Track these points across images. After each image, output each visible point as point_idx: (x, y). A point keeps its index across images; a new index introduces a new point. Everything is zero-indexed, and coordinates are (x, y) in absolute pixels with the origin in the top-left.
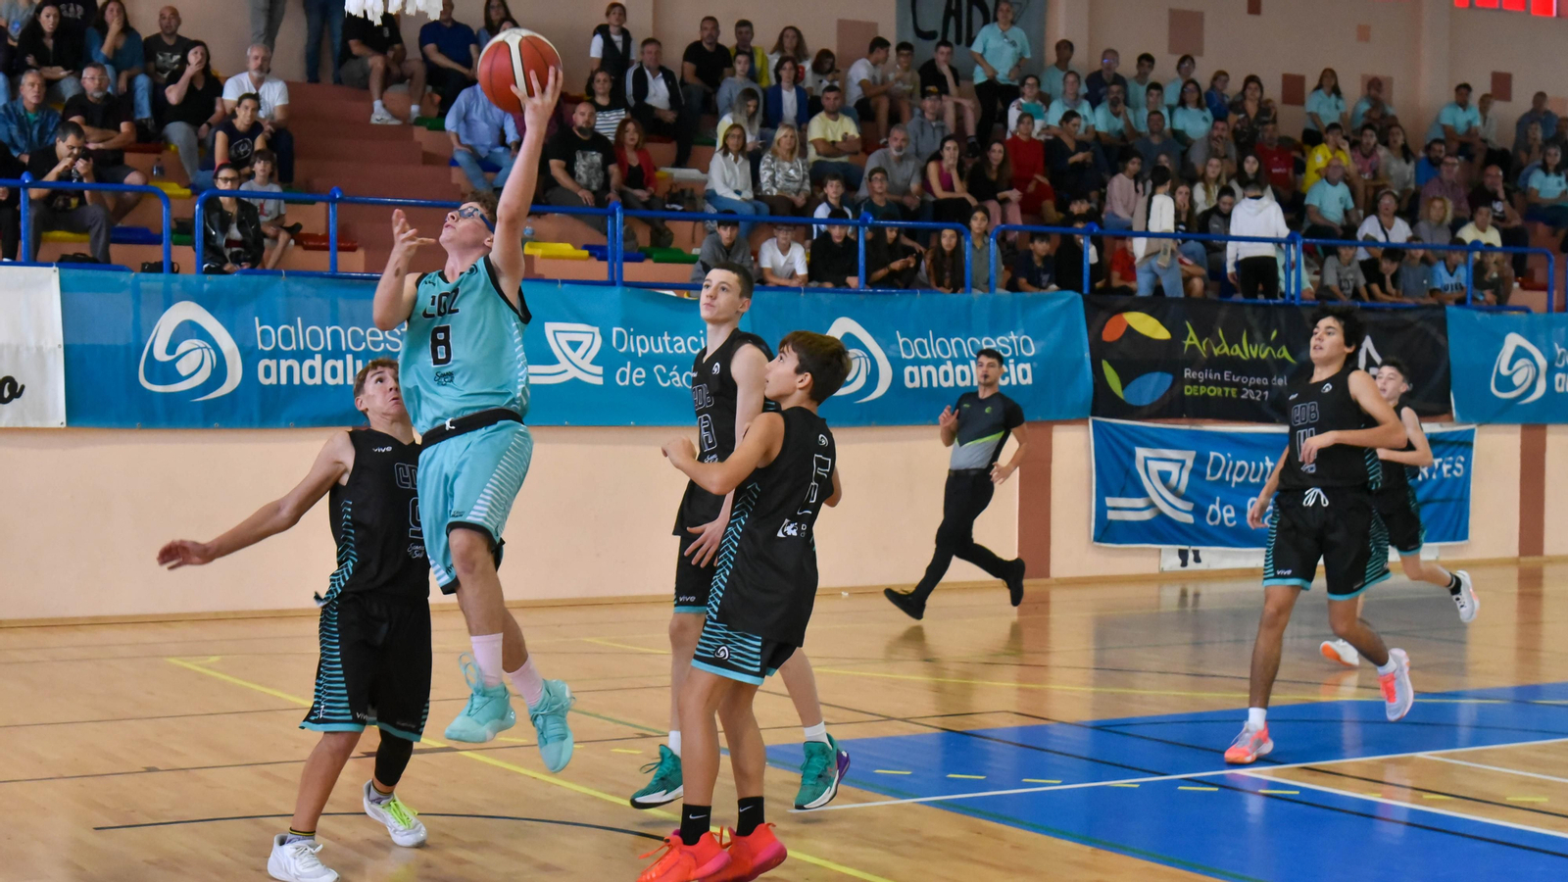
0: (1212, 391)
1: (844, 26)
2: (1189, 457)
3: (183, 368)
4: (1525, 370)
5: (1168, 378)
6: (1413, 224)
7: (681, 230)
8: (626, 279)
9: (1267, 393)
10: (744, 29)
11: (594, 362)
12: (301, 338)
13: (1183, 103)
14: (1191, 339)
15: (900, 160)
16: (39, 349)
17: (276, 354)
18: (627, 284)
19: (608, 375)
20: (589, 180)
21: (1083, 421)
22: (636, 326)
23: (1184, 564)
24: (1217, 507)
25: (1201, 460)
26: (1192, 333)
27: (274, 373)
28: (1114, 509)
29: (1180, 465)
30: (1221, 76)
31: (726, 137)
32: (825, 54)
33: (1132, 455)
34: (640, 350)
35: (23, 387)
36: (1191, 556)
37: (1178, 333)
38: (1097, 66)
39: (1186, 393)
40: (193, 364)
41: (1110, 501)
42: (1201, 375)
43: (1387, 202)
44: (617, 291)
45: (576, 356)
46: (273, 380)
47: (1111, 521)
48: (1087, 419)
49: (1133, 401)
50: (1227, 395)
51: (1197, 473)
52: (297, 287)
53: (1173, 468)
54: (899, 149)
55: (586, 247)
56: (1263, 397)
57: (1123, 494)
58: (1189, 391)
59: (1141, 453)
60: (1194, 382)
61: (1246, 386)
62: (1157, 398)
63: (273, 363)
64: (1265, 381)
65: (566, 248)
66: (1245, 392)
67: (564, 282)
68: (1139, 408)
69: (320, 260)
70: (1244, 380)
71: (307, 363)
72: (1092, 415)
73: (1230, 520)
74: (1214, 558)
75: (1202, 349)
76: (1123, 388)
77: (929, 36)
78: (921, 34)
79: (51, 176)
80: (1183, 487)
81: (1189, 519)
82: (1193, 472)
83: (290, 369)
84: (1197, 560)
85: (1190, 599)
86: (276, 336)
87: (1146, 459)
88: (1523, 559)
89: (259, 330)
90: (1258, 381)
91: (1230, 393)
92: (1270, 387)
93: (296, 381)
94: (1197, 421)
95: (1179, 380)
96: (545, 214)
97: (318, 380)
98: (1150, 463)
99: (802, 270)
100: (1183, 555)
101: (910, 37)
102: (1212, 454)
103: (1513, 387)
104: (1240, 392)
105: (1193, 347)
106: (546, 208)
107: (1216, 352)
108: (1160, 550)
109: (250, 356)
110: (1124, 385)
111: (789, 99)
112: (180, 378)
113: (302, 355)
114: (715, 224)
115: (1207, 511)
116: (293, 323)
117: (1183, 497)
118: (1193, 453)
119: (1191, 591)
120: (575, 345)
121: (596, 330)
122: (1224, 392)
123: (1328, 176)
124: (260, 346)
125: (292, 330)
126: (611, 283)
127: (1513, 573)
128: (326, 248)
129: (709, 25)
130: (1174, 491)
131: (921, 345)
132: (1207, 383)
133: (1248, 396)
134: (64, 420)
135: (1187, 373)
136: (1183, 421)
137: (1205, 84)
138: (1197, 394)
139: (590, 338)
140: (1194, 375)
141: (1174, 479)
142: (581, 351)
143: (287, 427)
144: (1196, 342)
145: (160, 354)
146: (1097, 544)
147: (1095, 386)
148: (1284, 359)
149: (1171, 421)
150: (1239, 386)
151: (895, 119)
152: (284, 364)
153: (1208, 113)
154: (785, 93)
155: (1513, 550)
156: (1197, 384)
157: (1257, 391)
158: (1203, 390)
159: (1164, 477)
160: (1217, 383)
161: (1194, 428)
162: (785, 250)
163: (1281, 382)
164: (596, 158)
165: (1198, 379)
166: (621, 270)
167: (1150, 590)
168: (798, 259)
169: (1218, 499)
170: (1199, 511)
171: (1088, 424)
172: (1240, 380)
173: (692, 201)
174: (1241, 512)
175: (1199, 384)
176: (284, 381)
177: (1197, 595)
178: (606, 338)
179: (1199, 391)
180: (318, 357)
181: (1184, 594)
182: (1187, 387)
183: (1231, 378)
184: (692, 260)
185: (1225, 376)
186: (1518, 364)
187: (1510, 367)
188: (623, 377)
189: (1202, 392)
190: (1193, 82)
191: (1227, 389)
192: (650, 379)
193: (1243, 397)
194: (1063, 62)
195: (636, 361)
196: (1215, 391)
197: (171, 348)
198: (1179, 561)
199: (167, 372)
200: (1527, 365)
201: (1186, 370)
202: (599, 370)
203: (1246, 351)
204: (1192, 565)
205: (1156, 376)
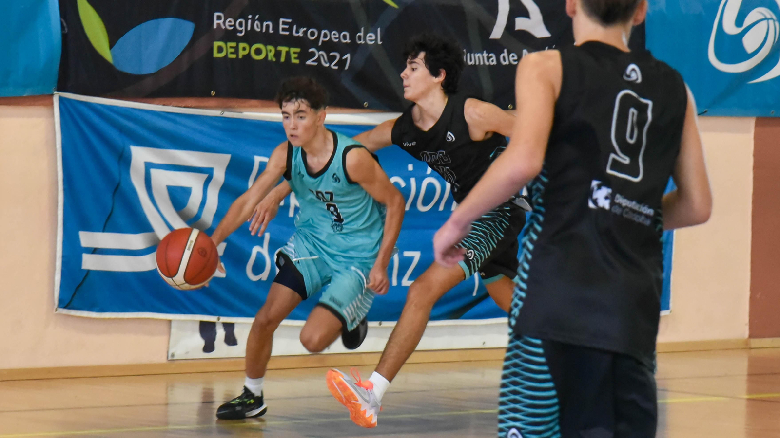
0: (258, 52)
2: (219, 163)
4: (763, 26)
5: (187, 28)
9: (348, 56)
21: (44, 99)
23: (209, 347)
24: (265, 251)
25: (239, 169)
28: (94, 251)
29: (205, 176)
33: (125, 160)
36: (221, 333)
39: (216, 55)
41: (87, 239)
42: (242, 26)
47: (88, 272)
48: (52, 95)
49: (129, 68)
50: (283, 59)
51: (231, 191)
53: (193, 182)
56: (342, 63)
57: (108, 226)
58: (221, 50)
59: (140, 155)
60: (230, 36)
61: (315, 43)
62: (166, 63)
64: (345, 38)
66: (313, 54)
68: (140, 78)
70: (312, 34)
72: (59, 90)
76: (111, 46)
82: (224, 190)
87: (149, 166)
88: (756, 343)
90: (334, 36)
91: (288, 53)
92: (353, 47)
94: (233, 102)
95: (204, 32)
98: (154, 172)
100: (207, 330)
102: (258, 159)
103: (741, 55)
104: (304, 55)
108: (170, 321)
110: (113, 40)
115: (249, 255)
118: (227, 157)
122: (278, 54)
127: (741, 365)
132: (251, 37)
133: (318, 60)
135: (219, 20)
136: (212, 102)
138: (234, 56)
140: (228, 24)
141: (193, 203)
146: (65, 311)
147: (65, 37)
149: (190, 101)
150: (303, 43)
155: (741, 328)
156: (234, 40)
157: (331, 54)
158: (244, 49)
159: (178, 197)
160: (266, 38)
161: (228, 114)
165: (235, 30)
167: (153, 391)
169: (267, 236)
170: (234, 258)
171: (52, 104)
172: (305, 33)
175: (239, 40)
179: (236, 51)
182: (217, 44)
183: (290, 30)
185: (281, 26)
186: (753, 16)
187: (739, 22)
189: (242, 53)
191: (284, 49)
193: (309, 62)
196: (268, 52)
198: (201, 342)
200: (766, 19)
201: (216, 14)
204: (221, 348)
205: (167, 24)
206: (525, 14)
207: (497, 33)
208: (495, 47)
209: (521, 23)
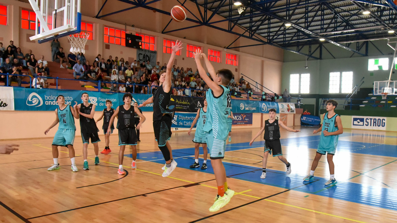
1: (129, 58)
3: (33, 102)
5: (174, 106)
6: (203, 87)
7: (107, 84)
8: (101, 91)
10: (117, 58)
11: (96, 102)
12: (52, 98)
13: (174, 71)
14: (177, 101)
15: (137, 76)
16: (10, 99)
17: (48, 100)
18: (101, 92)
19: (98, 104)
20: (94, 76)
22: (102, 97)
23: (176, 130)
24: (180, 123)
25: (178, 117)
26: (177, 100)
27: (48, 103)
30: (178, 67)
31: (113, 72)
32: (127, 62)
34: (103, 101)
35: (7, 105)
36: (177, 129)
37: (175, 100)
38: (163, 65)
40: (35, 102)
42: (178, 106)
43: (200, 85)
44: (99, 93)
45: (93, 101)
46: (48, 104)
49: (170, 109)
51: (178, 118)
52: (52, 91)
53: (175, 117)
54: (137, 75)
55: (94, 86)
56: (186, 109)
58: (177, 108)
60: (177, 107)
63: (48, 102)
65: (91, 86)
67: (92, 91)
69: (55, 87)
70: (184, 106)
71: (53, 102)
73: (182, 124)
74: (180, 129)
75: (178, 102)
76: (168, 107)
77: (141, 60)
78: (140, 60)
79: (13, 73)
80: (176, 120)
81: (177, 124)
82: (177, 118)
83: (50, 103)
84: (178, 129)
85: (177, 134)
86: (48, 98)
89: (45, 97)
90: (185, 107)
92: (187, 107)
93: (51, 104)
94: (178, 112)
95: (175, 106)
96: (87, 82)
97: (55, 104)
99: (125, 90)
100: (176, 129)
101: (139, 60)
102: (180, 116)
105: (177, 102)
106: (87, 81)
107: (180, 103)
109: (44, 101)
111: (123, 68)
112: (33, 104)
113: (52, 101)
114: (112, 84)
116: (51, 96)
117: (176, 121)
119: (177, 133)
120: (93, 100)
121: (96, 98)
123: (193, 81)
124: (46, 99)
125: (51, 97)
126: (99, 92)
128: (56, 85)
129: (110, 57)
130: (175, 121)
131: (142, 101)
132: (179, 107)
134: (14, 109)
135: (177, 105)
136: (176, 111)
137: (177, 68)
139: (96, 99)
140: (177, 106)
142: (94, 101)
143: (50, 111)
144: (178, 101)
145: (30, 100)
148: (189, 104)
150: (183, 107)
151: (136, 71)
152: (49, 102)
153: (177, 72)
154: (122, 67)
156: (178, 107)
160: (180, 107)
162: (123, 88)
163: (188, 107)
164: (94, 74)
166: (100, 90)
168: (124, 89)
170: (178, 123)
173: (109, 81)
174: (183, 123)
176: (49, 104)
177: (178, 134)
178: (98, 99)
180: (55, 101)
181: (176, 134)
184: (110, 89)
188: (100, 104)
190: (175, 68)
192: (104, 105)
193: (183, 109)
194: (158, 65)
195: (102, 102)
196: (180, 108)
197: (32, 99)
199: (31, 103)
202: (97, 103)
203: (184, 103)
204: (177, 130)
205: (173, 106)
206: (200, 105)
207: (198, 106)
208: (198, 107)
209: (199, 106)
